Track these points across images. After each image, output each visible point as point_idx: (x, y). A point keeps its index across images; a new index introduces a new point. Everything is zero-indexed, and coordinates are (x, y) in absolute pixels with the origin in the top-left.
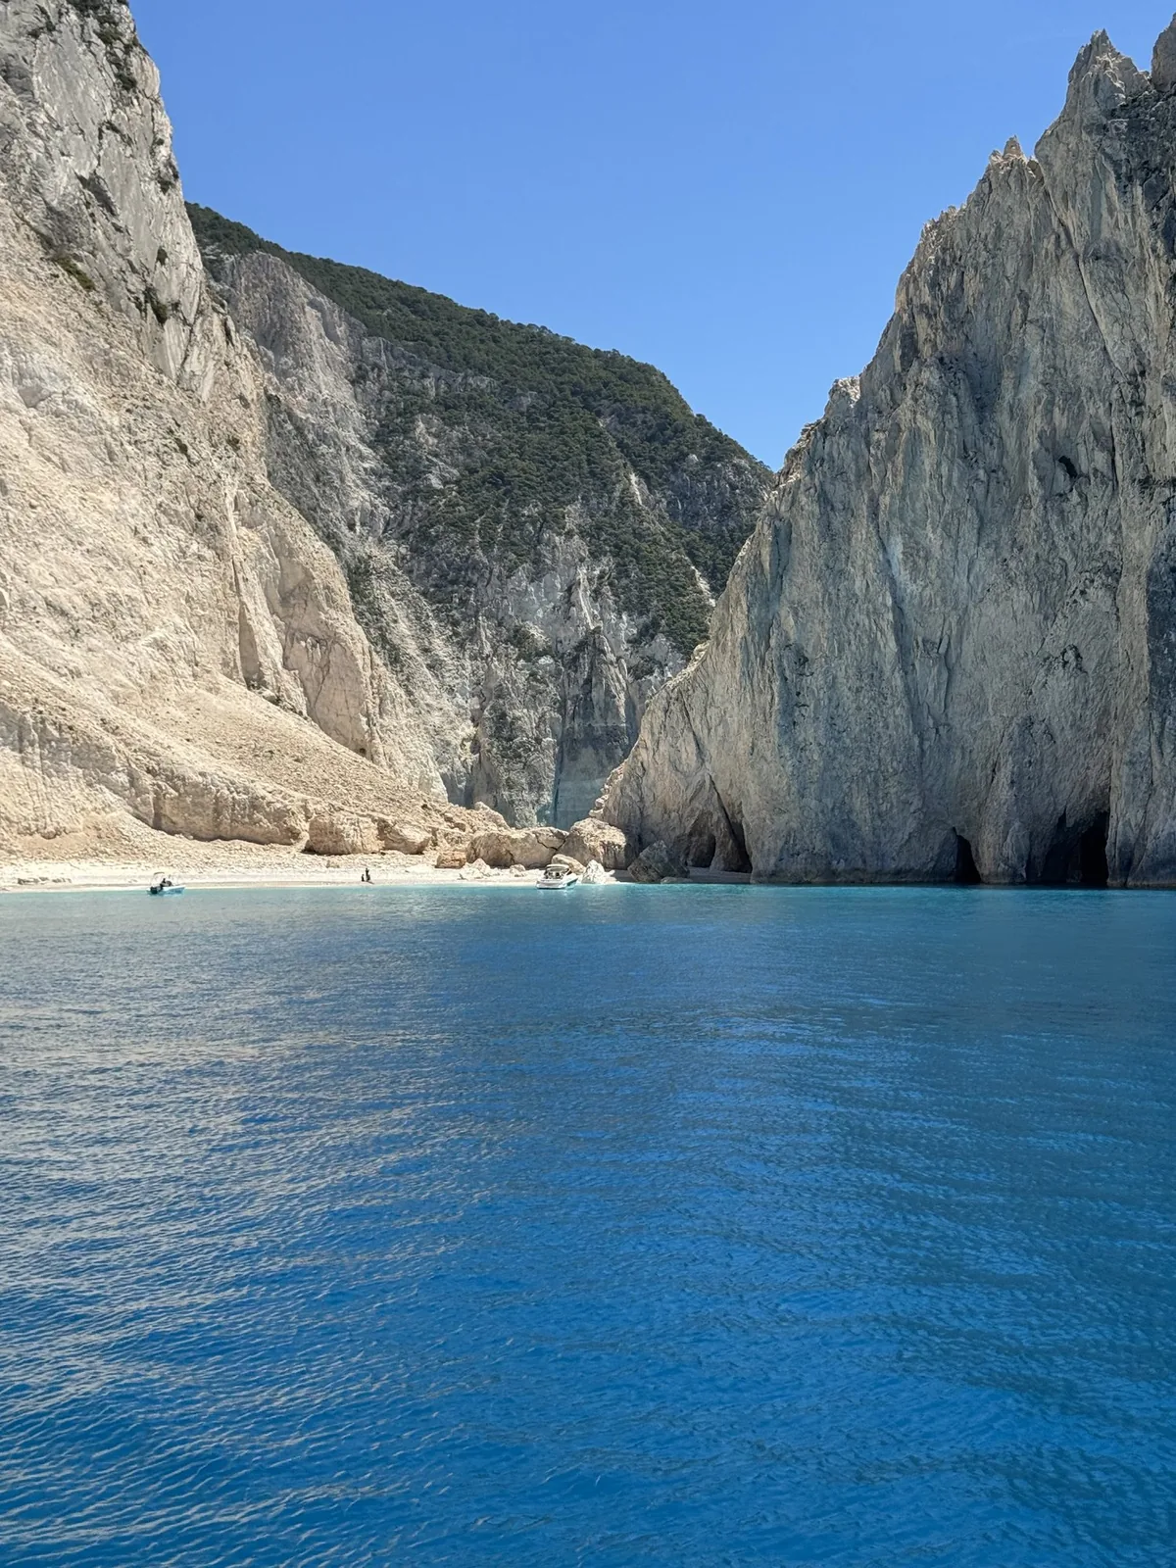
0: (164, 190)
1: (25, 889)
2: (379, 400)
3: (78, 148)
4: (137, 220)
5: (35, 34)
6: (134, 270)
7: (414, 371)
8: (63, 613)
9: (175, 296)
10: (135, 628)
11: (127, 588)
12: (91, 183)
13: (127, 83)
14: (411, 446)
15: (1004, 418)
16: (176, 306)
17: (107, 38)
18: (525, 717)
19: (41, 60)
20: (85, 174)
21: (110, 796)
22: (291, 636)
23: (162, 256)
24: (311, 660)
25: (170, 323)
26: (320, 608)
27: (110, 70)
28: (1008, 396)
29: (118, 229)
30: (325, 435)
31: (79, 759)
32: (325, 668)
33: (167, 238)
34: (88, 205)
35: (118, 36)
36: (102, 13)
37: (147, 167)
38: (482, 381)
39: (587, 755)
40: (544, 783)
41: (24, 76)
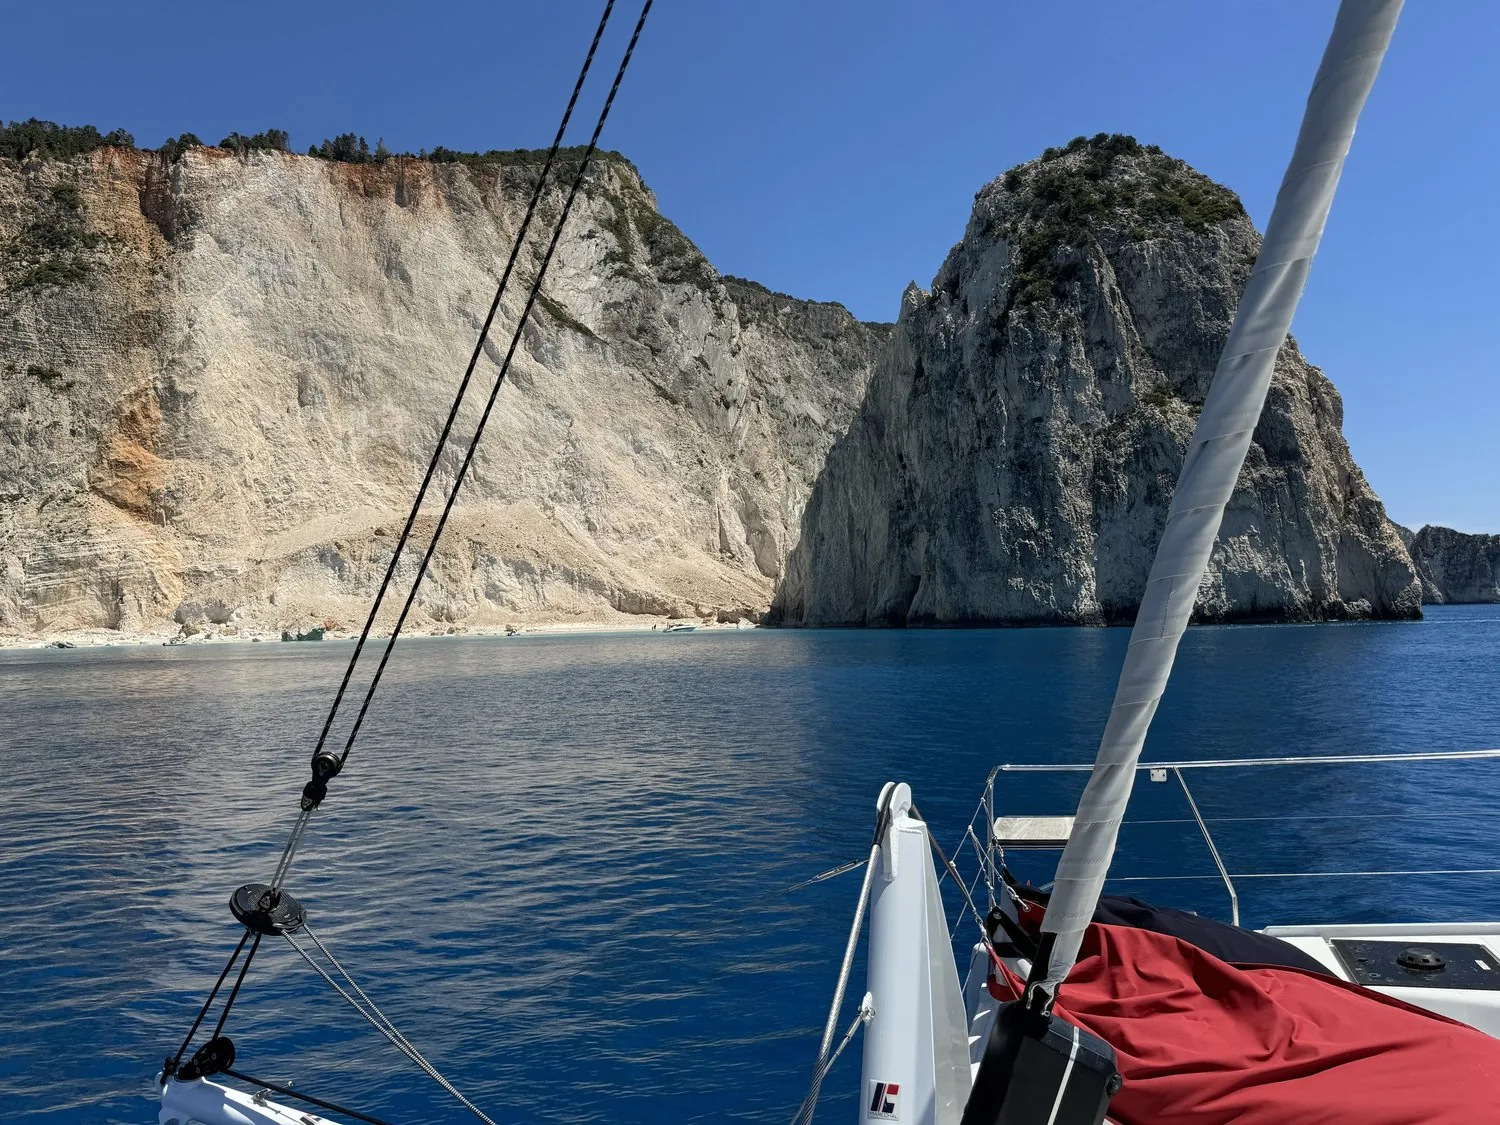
0: (733, 356)
1: (530, 633)
3: (695, 346)
4: (719, 370)
5: (682, 304)
6: (716, 390)
8: (619, 532)
9: (735, 397)
10: (649, 535)
11: (650, 519)
12: (700, 359)
13: (720, 316)
15: (886, 439)
16: (735, 401)
17: (713, 300)
19: (683, 313)
20: (697, 356)
21: (603, 599)
22: (749, 531)
23: (730, 383)
24: (757, 540)
25: (732, 408)
26: (762, 519)
27: (713, 312)
28: (886, 432)
29: (710, 375)
31: (591, 586)
32: (763, 543)
33: (733, 375)
34: (697, 367)
35: (718, 297)
36: (712, 289)
37: (726, 348)
41: (676, 321)
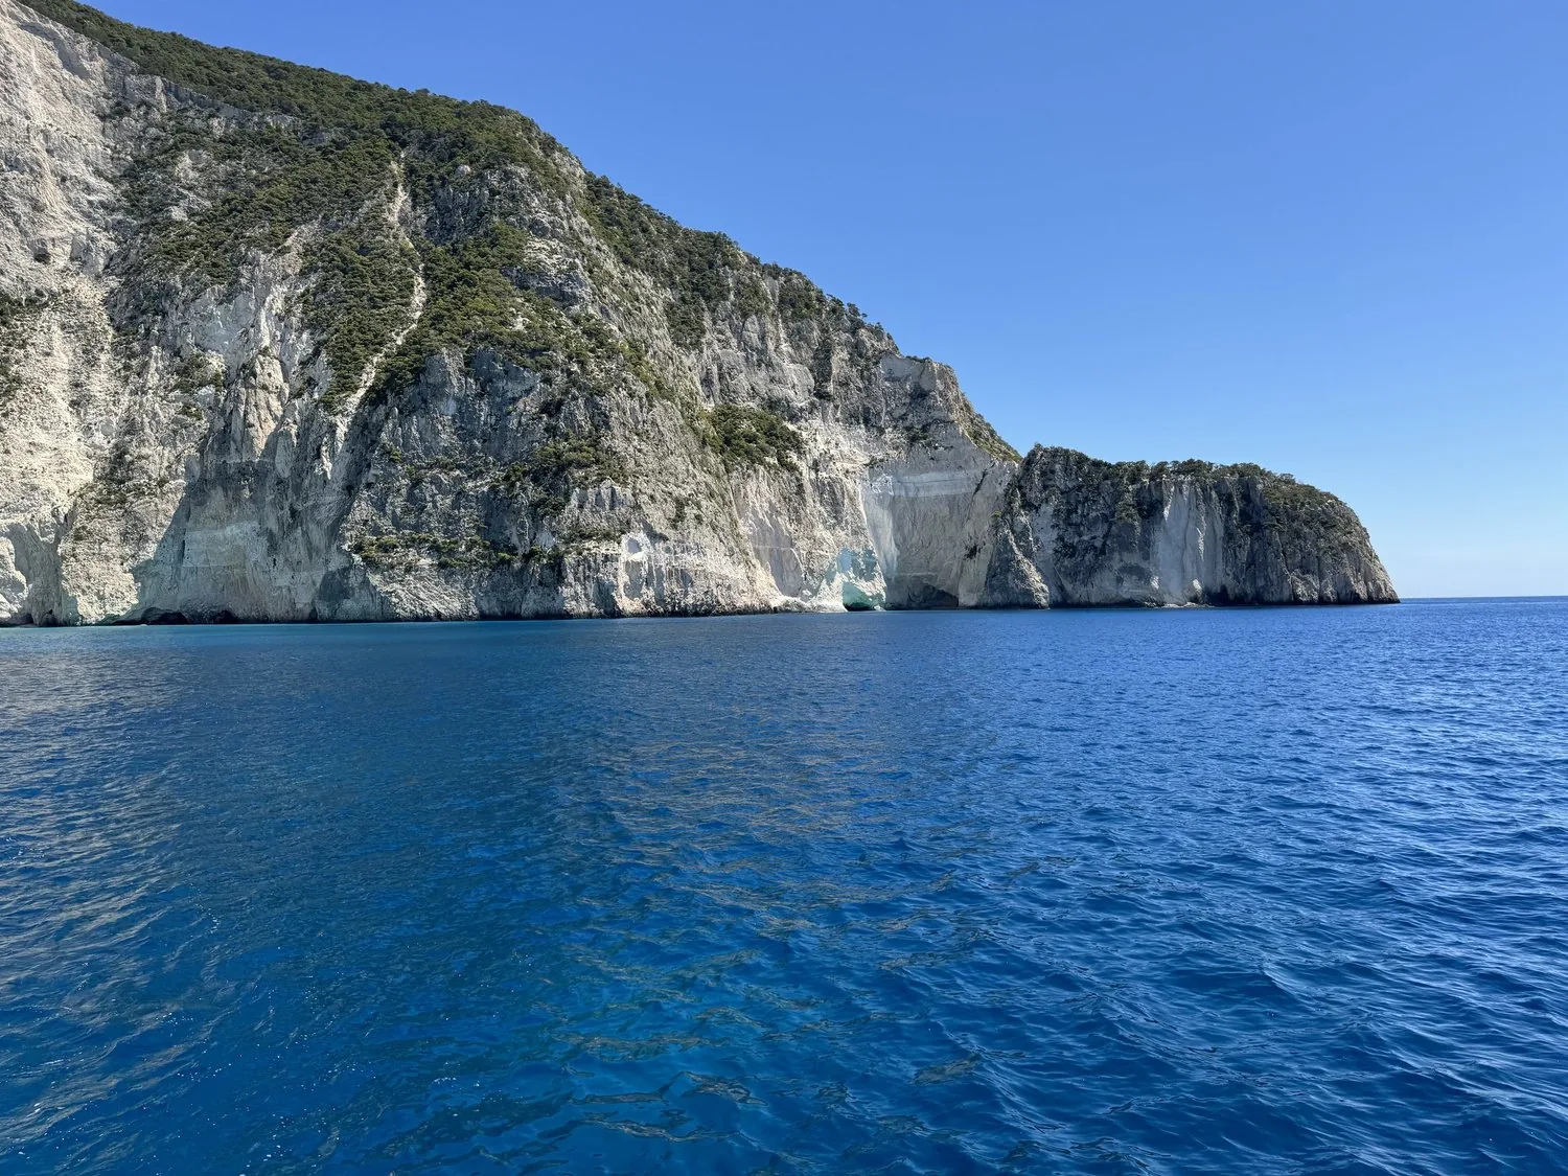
2: (140, 137)
7: (201, 112)
14: (163, 180)
18: (155, 457)
30: (17, 160)
38: (284, 119)
39: (217, 498)
40: (149, 532)
